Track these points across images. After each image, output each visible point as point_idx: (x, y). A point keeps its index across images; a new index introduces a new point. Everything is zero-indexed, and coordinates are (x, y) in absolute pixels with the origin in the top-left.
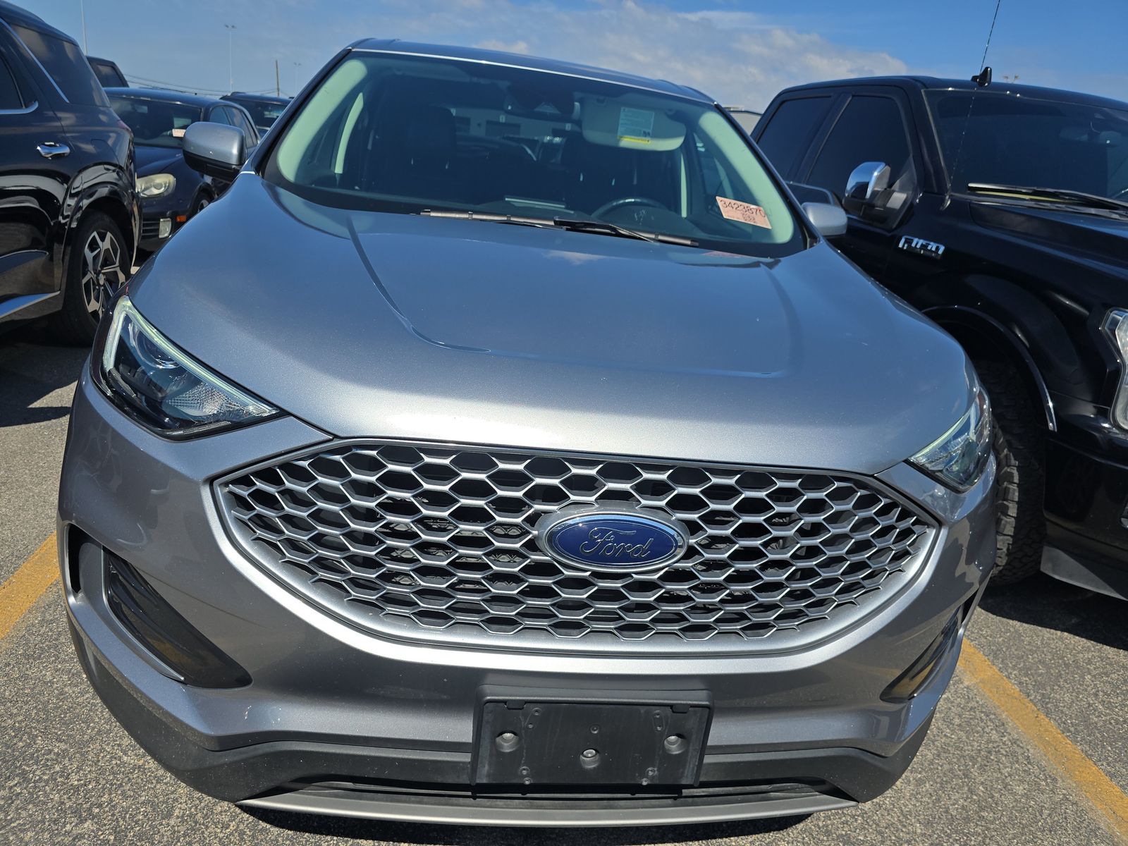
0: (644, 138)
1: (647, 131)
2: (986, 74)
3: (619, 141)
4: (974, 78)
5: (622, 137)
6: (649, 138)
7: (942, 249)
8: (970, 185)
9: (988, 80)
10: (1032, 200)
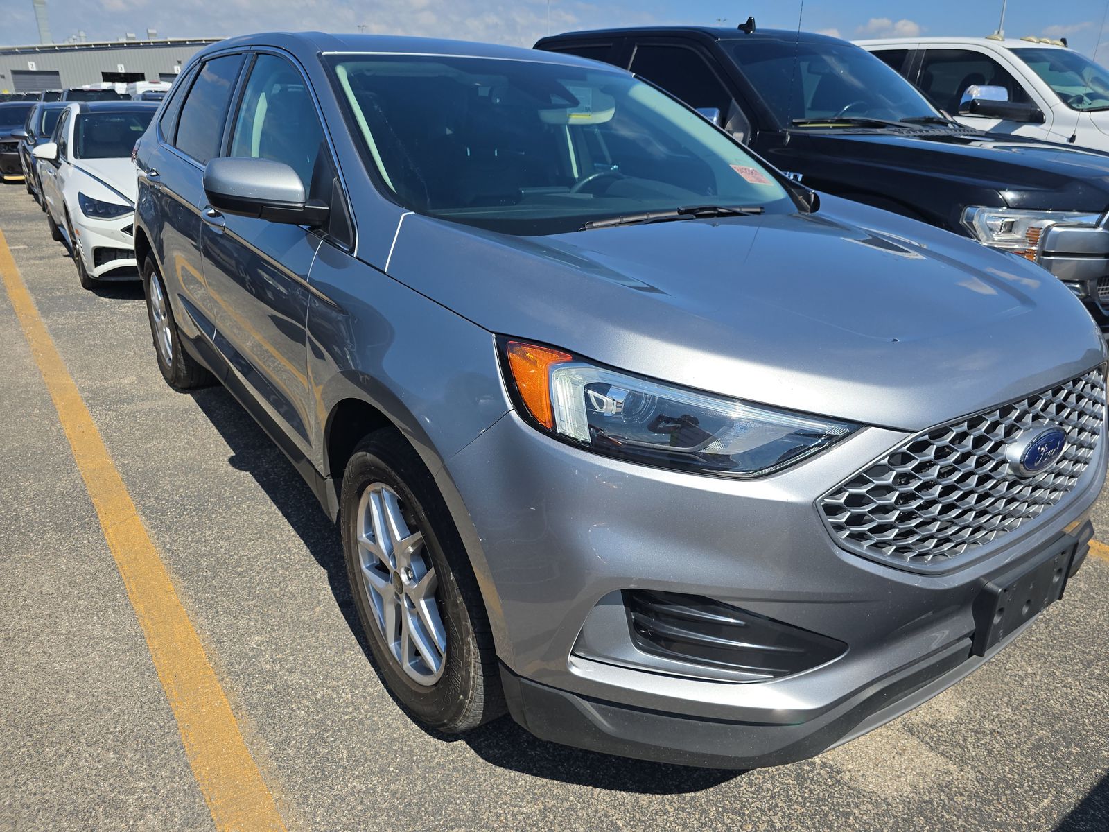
0: (586, 113)
1: (588, 106)
2: (751, 22)
3: (568, 118)
4: (741, 27)
5: (570, 115)
6: (589, 113)
7: (800, 177)
8: (794, 121)
9: (753, 28)
10: (834, 128)
